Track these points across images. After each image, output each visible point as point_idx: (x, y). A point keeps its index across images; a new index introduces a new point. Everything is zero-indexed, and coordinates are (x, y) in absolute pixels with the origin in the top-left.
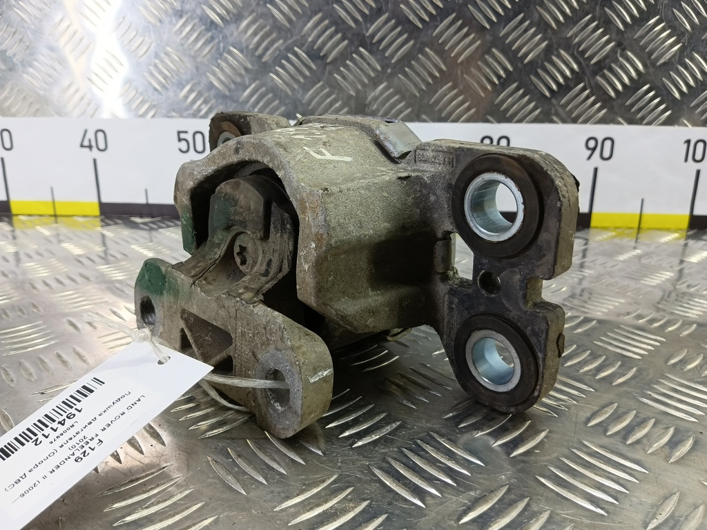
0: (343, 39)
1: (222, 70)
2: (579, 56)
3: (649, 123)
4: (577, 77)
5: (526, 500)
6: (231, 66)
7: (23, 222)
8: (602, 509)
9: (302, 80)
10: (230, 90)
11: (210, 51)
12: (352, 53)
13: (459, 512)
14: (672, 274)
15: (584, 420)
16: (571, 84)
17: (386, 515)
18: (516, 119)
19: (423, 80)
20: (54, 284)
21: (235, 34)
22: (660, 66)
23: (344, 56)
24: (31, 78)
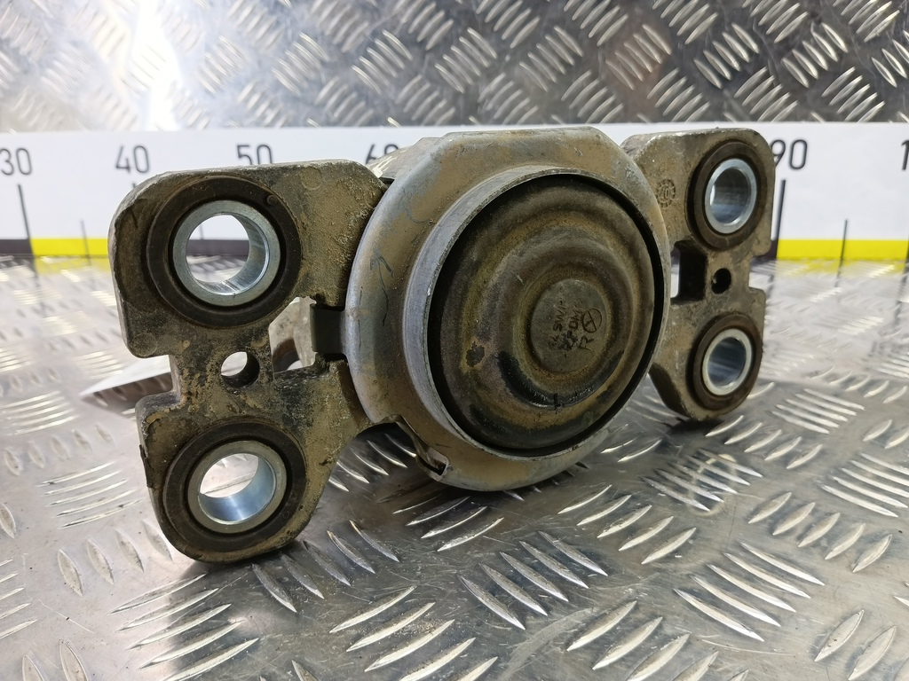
0: (446, 18)
1: (291, 64)
2: (758, 32)
3: (855, 119)
4: (757, 61)
5: (658, 621)
6: (302, 59)
7: (46, 265)
8: (758, 632)
9: (394, 74)
10: (302, 90)
11: (275, 40)
12: (458, 37)
13: (569, 636)
14: (880, 320)
15: (744, 515)
16: (749, 70)
17: (473, 639)
18: (677, 117)
19: (553, 69)
20: (78, 344)
21: (307, 17)
22: (869, 42)
23: (447, 42)
24: (53, 82)
